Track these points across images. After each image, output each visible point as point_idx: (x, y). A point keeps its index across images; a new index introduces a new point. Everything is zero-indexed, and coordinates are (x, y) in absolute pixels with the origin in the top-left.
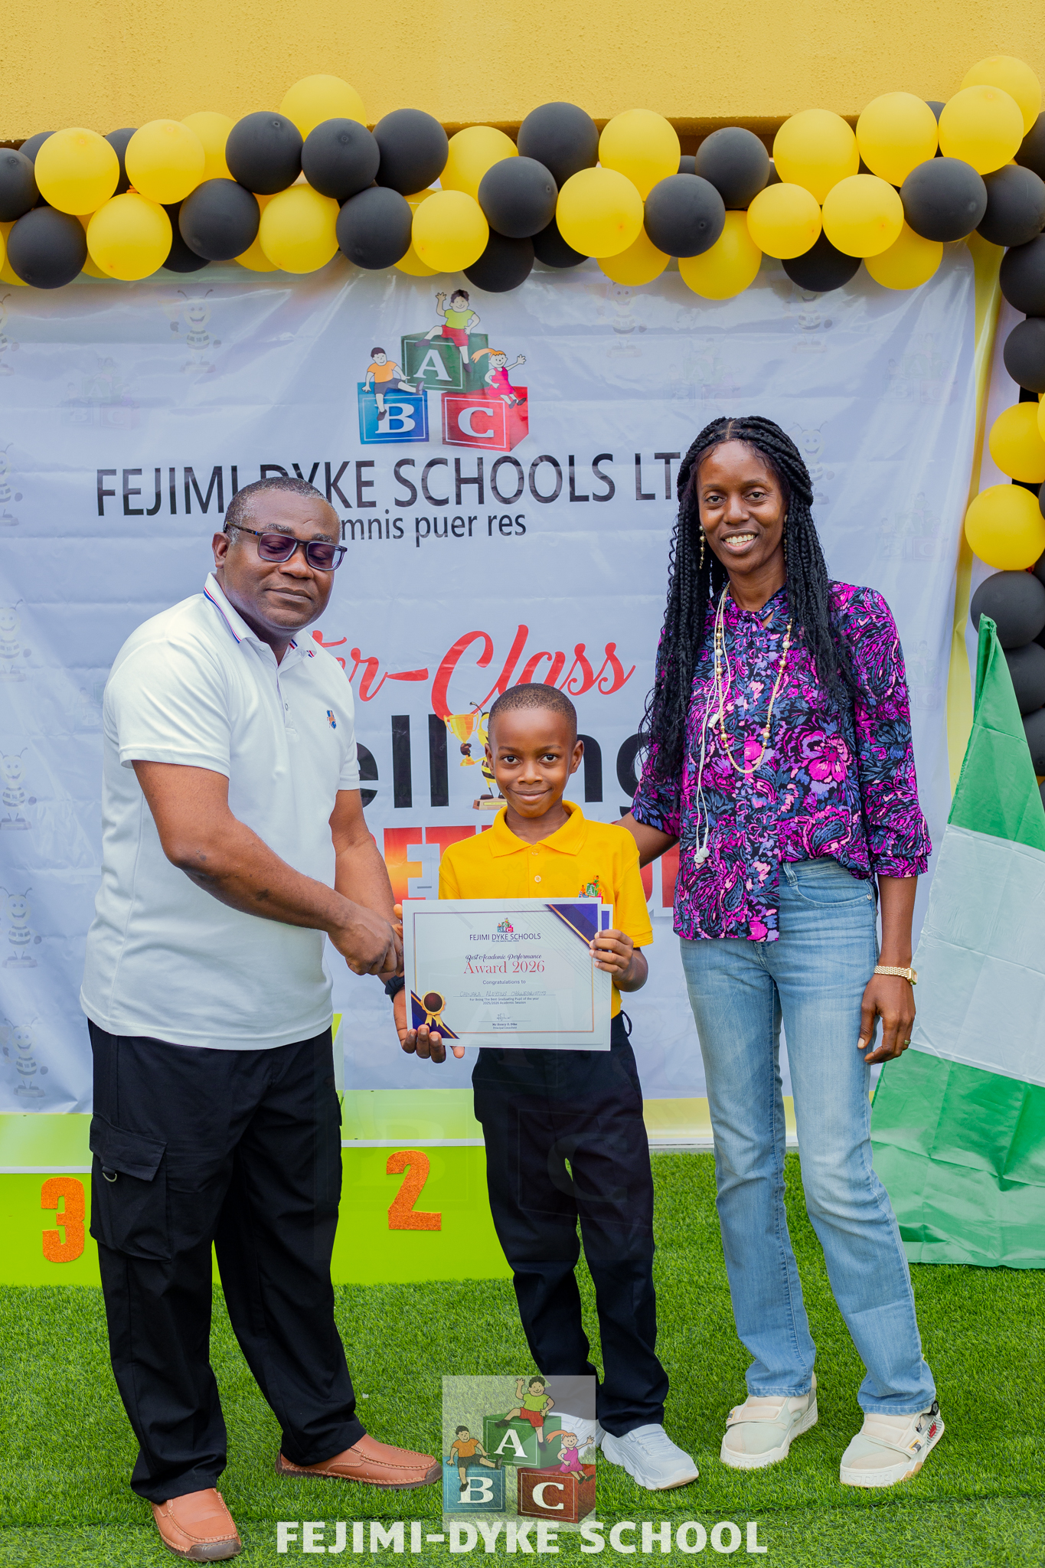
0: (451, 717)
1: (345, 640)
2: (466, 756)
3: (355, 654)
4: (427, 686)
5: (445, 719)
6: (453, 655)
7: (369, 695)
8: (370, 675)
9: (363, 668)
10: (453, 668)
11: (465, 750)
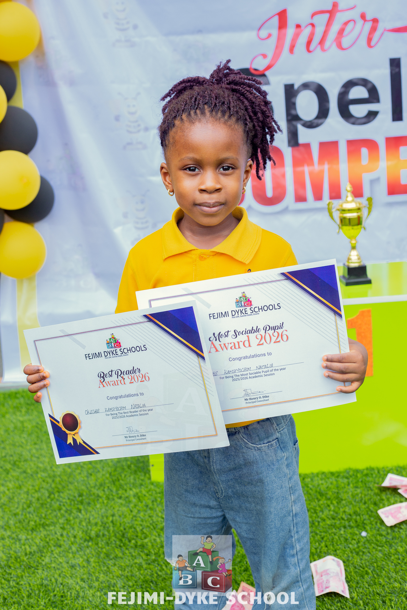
7: (372, 44)
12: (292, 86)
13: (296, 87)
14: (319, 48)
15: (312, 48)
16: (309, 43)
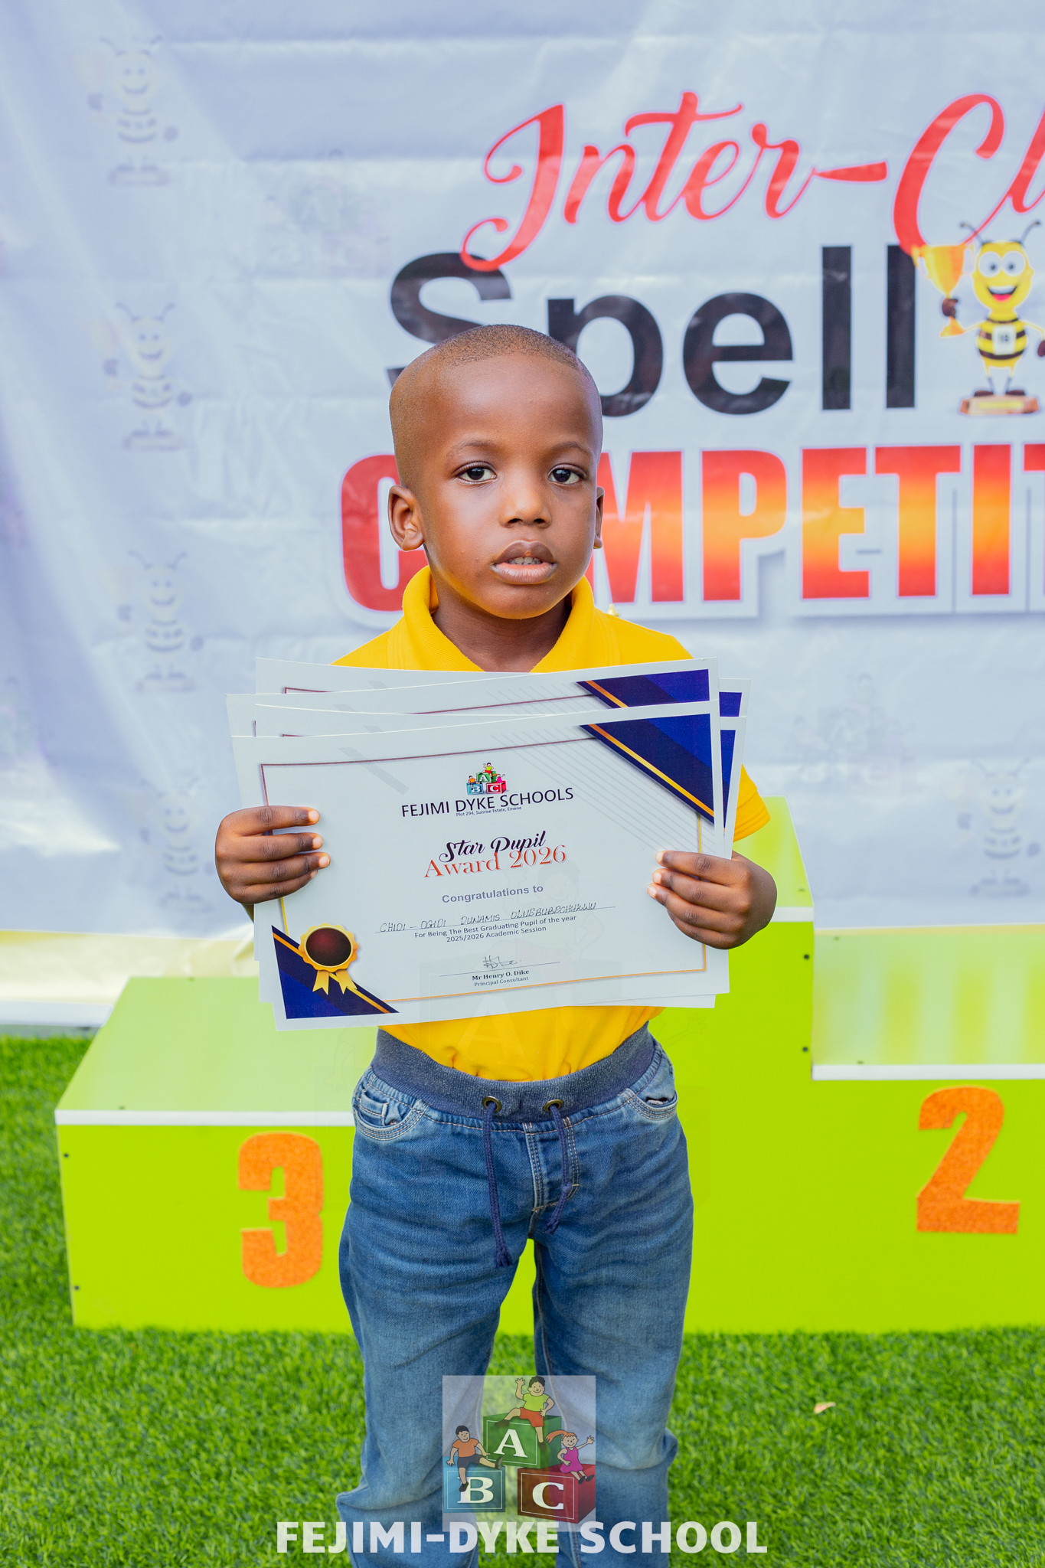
0: (925, 249)
1: (740, 108)
2: (949, 320)
3: (759, 134)
4: (886, 191)
5: (915, 252)
6: (931, 140)
7: (780, 206)
8: (783, 171)
9: (771, 160)
10: (930, 160)
11: (949, 309)
12: (569, 304)
13: (578, 308)
14: (642, 207)
15: (623, 209)
16: (616, 197)
